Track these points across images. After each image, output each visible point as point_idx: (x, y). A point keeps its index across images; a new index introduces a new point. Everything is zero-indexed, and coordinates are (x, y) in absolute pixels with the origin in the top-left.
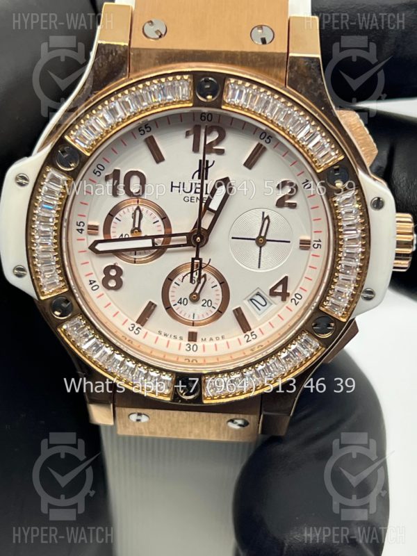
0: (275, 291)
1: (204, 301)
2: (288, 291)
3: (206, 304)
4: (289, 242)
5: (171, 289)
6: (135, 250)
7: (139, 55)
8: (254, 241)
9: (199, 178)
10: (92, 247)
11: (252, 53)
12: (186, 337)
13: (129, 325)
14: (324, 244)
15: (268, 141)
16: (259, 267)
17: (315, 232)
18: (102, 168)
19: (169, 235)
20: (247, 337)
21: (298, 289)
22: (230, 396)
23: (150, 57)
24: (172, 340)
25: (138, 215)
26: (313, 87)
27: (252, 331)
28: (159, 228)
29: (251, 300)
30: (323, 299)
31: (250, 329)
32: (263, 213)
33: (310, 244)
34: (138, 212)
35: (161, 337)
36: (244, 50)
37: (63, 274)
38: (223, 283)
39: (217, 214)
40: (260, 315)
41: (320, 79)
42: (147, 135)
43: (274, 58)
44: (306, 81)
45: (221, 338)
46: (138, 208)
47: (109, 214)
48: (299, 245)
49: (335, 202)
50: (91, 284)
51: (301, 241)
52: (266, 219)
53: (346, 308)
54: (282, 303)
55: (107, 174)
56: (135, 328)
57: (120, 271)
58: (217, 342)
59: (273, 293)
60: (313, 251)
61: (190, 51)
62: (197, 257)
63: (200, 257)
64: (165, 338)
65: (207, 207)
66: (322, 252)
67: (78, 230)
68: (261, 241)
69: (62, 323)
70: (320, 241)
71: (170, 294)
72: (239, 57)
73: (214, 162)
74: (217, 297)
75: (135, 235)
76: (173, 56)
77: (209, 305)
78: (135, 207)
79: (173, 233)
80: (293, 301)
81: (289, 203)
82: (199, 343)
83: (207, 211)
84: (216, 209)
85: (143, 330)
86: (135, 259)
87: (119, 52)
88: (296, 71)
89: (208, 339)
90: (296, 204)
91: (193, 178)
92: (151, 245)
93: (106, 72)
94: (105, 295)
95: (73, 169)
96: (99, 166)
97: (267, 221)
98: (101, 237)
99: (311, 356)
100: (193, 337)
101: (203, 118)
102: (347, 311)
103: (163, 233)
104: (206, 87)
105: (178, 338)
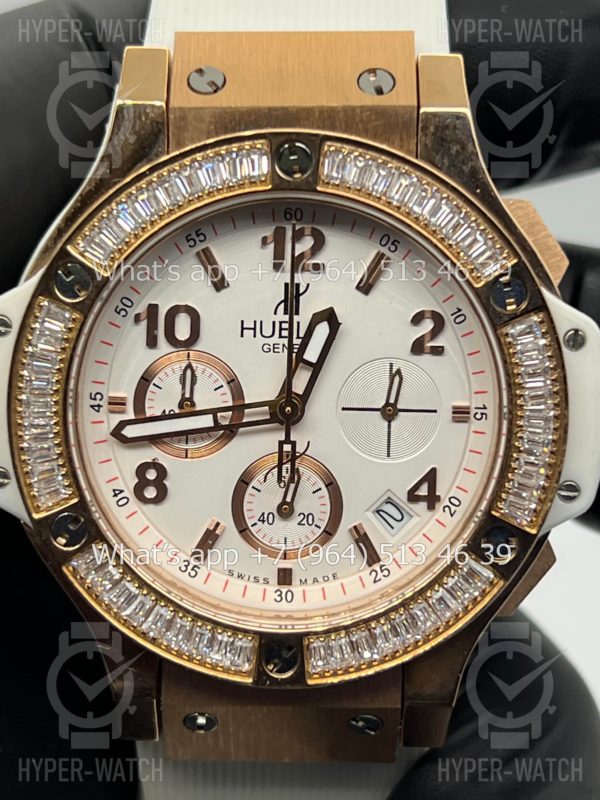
0: (416, 493)
1: (302, 516)
2: (437, 494)
3: (305, 521)
4: (435, 411)
5: (247, 498)
6: (186, 435)
7: (183, 118)
8: (379, 413)
9: (285, 313)
10: (117, 433)
11: (362, 107)
12: (274, 579)
13: (179, 561)
14: (492, 412)
15: (393, 248)
16: (388, 455)
17: (476, 393)
18: (129, 304)
19: (239, 408)
20: (374, 574)
21: (454, 488)
22: (352, 670)
23: (201, 120)
24: (251, 585)
25: (189, 376)
26: (461, 158)
27: (381, 563)
28: (224, 398)
29: (378, 512)
30: (496, 498)
31: (379, 560)
32: (391, 365)
33: (468, 413)
34: (189, 372)
35: (233, 580)
36: (349, 104)
37: (69, 473)
38: (331, 484)
39: (317, 368)
40: (393, 536)
41: (470, 145)
42: (200, 247)
43: (397, 115)
44: (449, 149)
45: (331, 577)
46: (189, 366)
47: (142, 377)
48: (450, 415)
49: (507, 334)
50: (116, 495)
51: (454, 407)
52: (396, 375)
53: (535, 511)
54: (430, 514)
55: (136, 312)
56: (190, 567)
57: (162, 472)
58: (326, 585)
59: (413, 497)
60: (475, 425)
61: (264, 108)
62: (287, 440)
63: (292, 439)
64: (240, 581)
65: (300, 359)
66: (489, 425)
67: (92, 406)
68: (390, 412)
69: (68, 557)
70: (485, 408)
71: (246, 506)
72: (341, 115)
74: (323, 508)
75: (187, 410)
76: (237, 118)
77: (310, 522)
78: (184, 365)
79: (247, 402)
80: (447, 509)
81: (432, 347)
82: (297, 588)
83: (301, 364)
84: (315, 360)
85: (204, 569)
86: (187, 450)
87: (152, 115)
88: (434, 134)
89: (310, 581)
90: (442, 347)
91: (275, 313)
92: (212, 424)
93: (132, 147)
94: (139, 512)
95: (81, 299)
96: (125, 301)
97: (397, 379)
98: (131, 415)
99: (481, 595)
100: (285, 577)
101: (288, 216)
102: (537, 517)
103: (230, 404)
104: (292, 158)
105: (261, 581)
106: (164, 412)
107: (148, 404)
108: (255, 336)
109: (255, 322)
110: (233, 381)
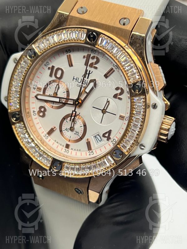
1: (76, 132)
2: (110, 137)
3: (76, 134)
4: (116, 115)
5: (64, 123)
6: (53, 102)
7: (72, 19)
8: (101, 111)
10: (36, 97)
11: (117, 27)
12: (65, 146)
13: (44, 134)
15: (116, 68)
16: (101, 123)
17: (127, 113)
18: (48, 64)
19: (68, 99)
20: (89, 153)
21: (115, 137)
23: (76, 21)
24: (60, 146)
26: (139, 48)
28: (65, 95)
29: (95, 137)
30: (120, 142)
31: (91, 150)
32: (108, 99)
33: (124, 118)
34: (58, 86)
35: (55, 143)
36: (114, 26)
37: (19, 103)
38: (85, 126)
39: (88, 94)
40: (97, 144)
42: (68, 54)
43: (125, 32)
44: (136, 45)
45: (79, 150)
46: (58, 84)
48: (119, 117)
49: (134, 99)
50: (33, 112)
51: (120, 115)
52: (108, 102)
54: (107, 142)
55: (49, 67)
56: (46, 136)
57: (45, 110)
58: (77, 152)
59: (104, 135)
61: (92, 21)
62: (75, 111)
63: (76, 111)
69: (14, 123)
71: (63, 125)
72: (111, 28)
73: (92, 72)
74: (81, 132)
75: (55, 96)
77: (78, 134)
78: (57, 84)
79: (70, 98)
80: (112, 142)
81: (119, 97)
82: (70, 150)
83: (84, 92)
84: (88, 92)
85: (49, 138)
86: (53, 106)
87: (65, 16)
88: (134, 40)
89: (74, 149)
90: (121, 98)
91: (82, 77)
92: (59, 101)
94: (38, 118)
95: (33, 59)
96: (48, 63)
97: (108, 103)
98: (41, 93)
99: (110, 166)
100: (67, 146)
101: (92, 52)
102: (129, 150)
103: (66, 97)
104: (91, 36)
105: (62, 145)
106: (50, 94)
107: (46, 91)
108: (76, 81)
109: (77, 78)
110: (68, 91)
